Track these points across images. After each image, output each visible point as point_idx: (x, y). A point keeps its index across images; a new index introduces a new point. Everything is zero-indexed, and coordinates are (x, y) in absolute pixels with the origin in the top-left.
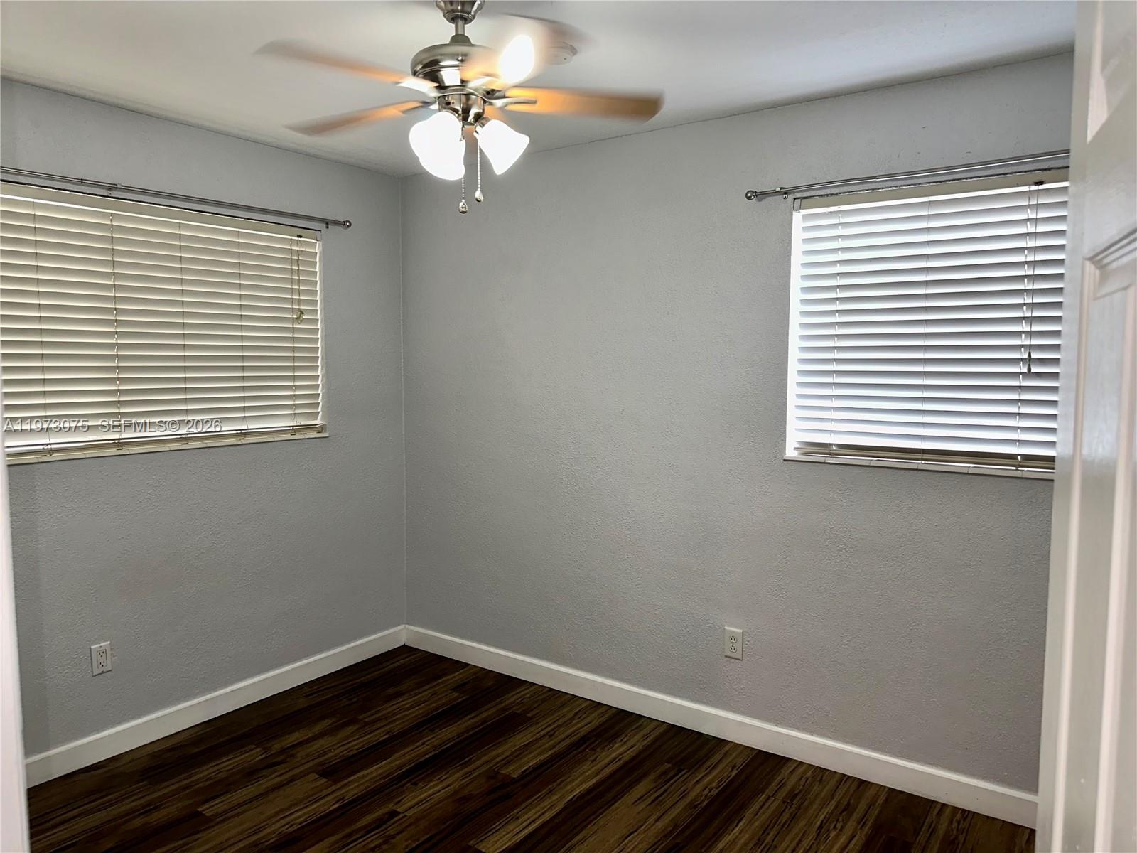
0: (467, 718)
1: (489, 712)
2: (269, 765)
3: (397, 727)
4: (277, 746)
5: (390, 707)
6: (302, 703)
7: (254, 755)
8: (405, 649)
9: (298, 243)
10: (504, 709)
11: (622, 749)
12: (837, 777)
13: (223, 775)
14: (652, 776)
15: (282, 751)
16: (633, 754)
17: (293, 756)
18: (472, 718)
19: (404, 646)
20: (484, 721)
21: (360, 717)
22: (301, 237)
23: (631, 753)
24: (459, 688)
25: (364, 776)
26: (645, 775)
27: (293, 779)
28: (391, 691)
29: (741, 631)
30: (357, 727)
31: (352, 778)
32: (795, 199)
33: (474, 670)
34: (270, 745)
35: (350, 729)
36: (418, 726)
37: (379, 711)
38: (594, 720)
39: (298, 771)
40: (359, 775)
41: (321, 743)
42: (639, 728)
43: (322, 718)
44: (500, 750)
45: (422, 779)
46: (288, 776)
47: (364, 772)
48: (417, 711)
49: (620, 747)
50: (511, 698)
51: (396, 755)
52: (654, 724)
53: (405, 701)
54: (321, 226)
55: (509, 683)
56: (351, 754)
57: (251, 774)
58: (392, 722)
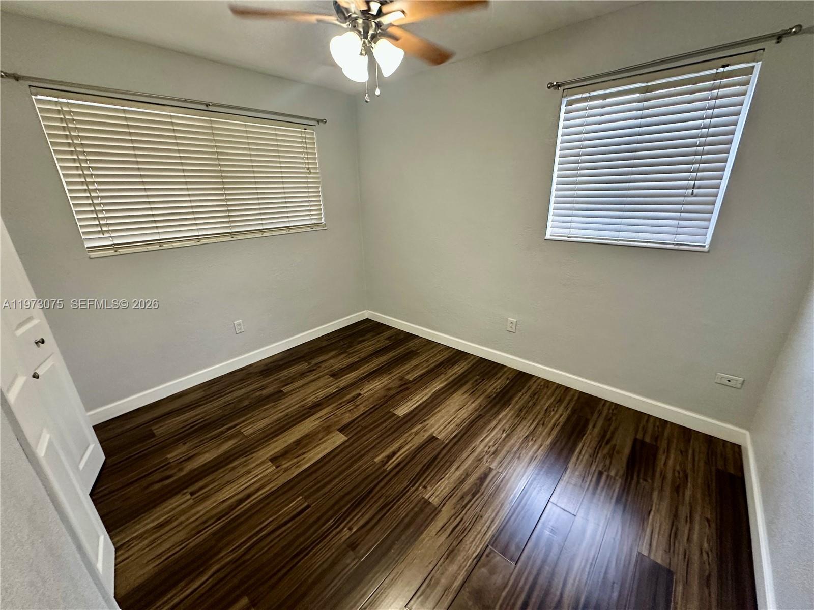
0: (391, 353)
1: (400, 350)
2: (311, 371)
3: (362, 355)
4: (314, 362)
5: (359, 347)
6: (325, 343)
7: (304, 366)
8: (367, 320)
9: (305, 133)
10: (408, 349)
11: (458, 369)
12: (555, 385)
13: (291, 375)
14: (471, 382)
15: (316, 364)
16: (463, 371)
17: (319, 367)
18: (394, 352)
19: (367, 318)
20: (399, 354)
21: (348, 350)
22: (306, 129)
23: (462, 371)
24: (389, 338)
25: (347, 377)
26: (467, 382)
27: (319, 377)
28: (361, 339)
29: (515, 320)
30: (347, 354)
31: (343, 378)
32: (564, 90)
33: (395, 331)
34: (311, 361)
35: (343, 356)
36: (371, 355)
37: (355, 348)
38: (446, 355)
39: (321, 374)
40: (346, 376)
41: (331, 361)
42: (466, 359)
43: (332, 350)
44: (405, 368)
45: (372, 379)
46: (317, 375)
47: (348, 376)
48: (371, 348)
49: (457, 367)
50: (411, 344)
51: (361, 368)
52: (473, 357)
53: (366, 344)
54: (316, 123)
55: (411, 337)
56: (343, 367)
57: (302, 375)
58: (361, 353)
